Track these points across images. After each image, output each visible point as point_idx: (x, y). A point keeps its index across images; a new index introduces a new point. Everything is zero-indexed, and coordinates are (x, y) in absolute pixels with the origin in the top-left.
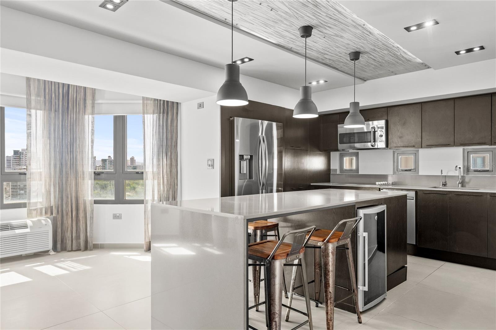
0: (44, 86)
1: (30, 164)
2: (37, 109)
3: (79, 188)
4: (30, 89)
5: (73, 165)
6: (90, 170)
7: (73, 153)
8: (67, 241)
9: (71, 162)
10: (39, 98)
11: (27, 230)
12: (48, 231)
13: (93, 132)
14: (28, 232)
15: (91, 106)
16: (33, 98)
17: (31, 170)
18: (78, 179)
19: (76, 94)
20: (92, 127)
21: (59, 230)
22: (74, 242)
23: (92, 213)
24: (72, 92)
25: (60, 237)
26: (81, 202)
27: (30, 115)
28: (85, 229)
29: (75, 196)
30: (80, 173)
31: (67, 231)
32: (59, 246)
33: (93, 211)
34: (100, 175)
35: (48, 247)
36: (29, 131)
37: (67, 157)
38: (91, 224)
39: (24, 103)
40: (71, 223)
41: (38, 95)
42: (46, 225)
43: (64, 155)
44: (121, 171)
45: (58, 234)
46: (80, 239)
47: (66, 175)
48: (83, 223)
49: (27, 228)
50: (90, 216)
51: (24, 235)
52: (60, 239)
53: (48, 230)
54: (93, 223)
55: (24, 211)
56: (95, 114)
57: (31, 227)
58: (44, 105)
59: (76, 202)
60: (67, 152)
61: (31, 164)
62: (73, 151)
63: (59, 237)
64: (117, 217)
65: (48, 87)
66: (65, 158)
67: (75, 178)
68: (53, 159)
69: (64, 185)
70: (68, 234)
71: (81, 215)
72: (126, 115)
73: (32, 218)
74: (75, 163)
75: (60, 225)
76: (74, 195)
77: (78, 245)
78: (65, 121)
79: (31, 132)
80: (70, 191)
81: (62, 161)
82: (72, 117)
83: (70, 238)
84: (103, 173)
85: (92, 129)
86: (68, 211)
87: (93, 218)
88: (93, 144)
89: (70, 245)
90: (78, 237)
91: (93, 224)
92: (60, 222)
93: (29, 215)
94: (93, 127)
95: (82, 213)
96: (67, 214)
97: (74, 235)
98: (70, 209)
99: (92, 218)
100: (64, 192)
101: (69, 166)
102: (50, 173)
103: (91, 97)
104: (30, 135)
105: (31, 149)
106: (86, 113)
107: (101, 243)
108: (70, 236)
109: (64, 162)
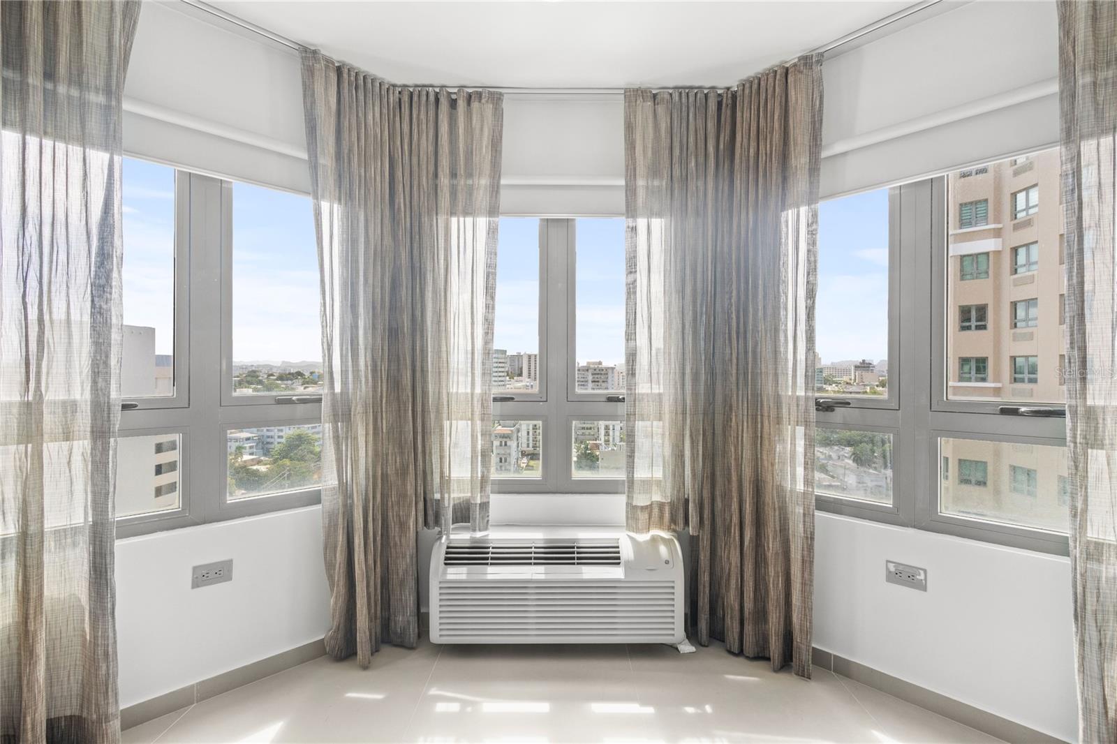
0: (669, 140)
1: (632, 374)
2: (651, 214)
3: (765, 453)
4: (635, 153)
5: (746, 374)
6: (801, 392)
7: (745, 338)
8: (728, 621)
9: (741, 367)
10: (656, 183)
11: (616, 573)
12: (672, 585)
13: (812, 259)
14: (619, 581)
15: (807, 170)
16: (641, 182)
17: (635, 389)
18: (759, 420)
19: (756, 144)
20: (808, 244)
21: (705, 578)
22: (748, 628)
23: (810, 548)
24: (745, 141)
25: (707, 600)
26: (769, 498)
27: (634, 229)
28: (782, 596)
29: (750, 478)
30: (768, 402)
31: (728, 589)
32: (703, 625)
33: (812, 539)
34: (833, 410)
35: (673, 635)
36: (631, 278)
37: (728, 351)
38: (803, 584)
39: (620, 199)
40: (739, 565)
41: (654, 172)
42: (667, 562)
43: (719, 343)
44: (925, 400)
45: (701, 588)
46: (766, 621)
47: (725, 407)
48: (777, 573)
49: (619, 563)
50: (803, 557)
51: (608, 586)
52: (707, 607)
53: (673, 582)
54: (811, 581)
55: (616, 505)
56: (821, 198)
57: (627, 563)
58: (669, 196)
59: (753, 498)
60: (727, 336)
61: (635, 374)
62: (745, 332)
63: (704, 599)
64: (905, 576)
65: (679, 140)
66: (723, 353)
67: (752, 419)
68: (689, 356)
69: (719, 438)
70: (732, 597)
71: (772, 546)
72: (945, 174)
73: (637, 530)
74: (752, 369)
75: (708, 563)
76: (747, 472)
77: (761, 642)
78: (723, 236)
79: (635, 281)
80: (736, 459)
81: (714, 363)
82: (743, 222)
83: (737, 613)
84: (849, 404)
85: (809, 251)
86: (729, 521)
87: (811, 562)
88: (814, 302)
89: (736, 636)
90: (761, 614)
91: (811, 585)
92: (708, 554)
93: (630, 521)
94: (812, 243)
95: (774, 538)
96: (728, 530)
97: (749, 605)
98: (735, 519)
99: (808, 562)
100: (719, 459)
101: (734, 379)
102: (684, 400)
103: (807, 138)
104: (635, 287)
105: (635, 330)
106: (789, 200)
107: (837, 654)
108: (737, 607)
109: (718, 367)
